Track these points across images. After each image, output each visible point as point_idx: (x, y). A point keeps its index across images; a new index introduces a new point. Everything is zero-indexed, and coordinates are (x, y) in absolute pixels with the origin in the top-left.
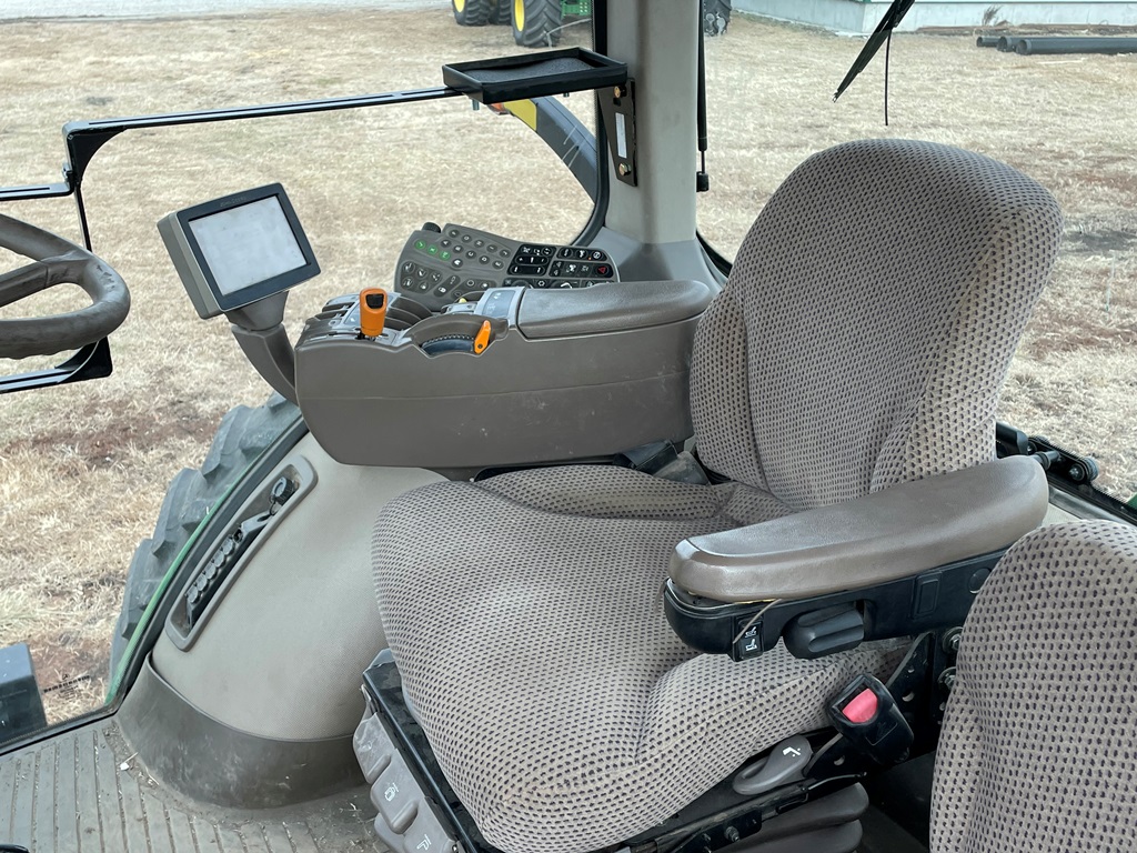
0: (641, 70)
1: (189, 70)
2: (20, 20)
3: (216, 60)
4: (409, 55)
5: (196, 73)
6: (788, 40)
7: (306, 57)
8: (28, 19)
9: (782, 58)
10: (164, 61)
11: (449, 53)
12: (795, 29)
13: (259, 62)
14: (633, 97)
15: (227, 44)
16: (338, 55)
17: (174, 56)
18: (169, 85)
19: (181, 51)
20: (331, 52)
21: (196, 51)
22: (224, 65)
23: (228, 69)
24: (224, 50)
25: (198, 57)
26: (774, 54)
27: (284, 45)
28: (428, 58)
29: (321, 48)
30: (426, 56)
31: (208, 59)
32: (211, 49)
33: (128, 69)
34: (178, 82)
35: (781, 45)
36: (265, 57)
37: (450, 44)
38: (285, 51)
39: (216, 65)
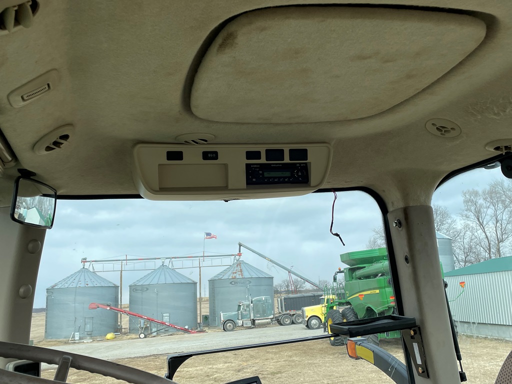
0: (422, 321)
1: (216, 372)
2: (150, 356)
3: (228, 367)
4: (311, 360)
5: (219, 373)
6: (489, 345)
7: (266, 363)
8: (154, 355)
9: (488, 353)
10: (206, 369)
11: (329, 358)
12: (491, 340)
13: (246, 367)
14: (420, 334)
15: (232, 360)
16: (280, 361)
17: (210, 367)
18: (208, 379)
19: (213, 364)
20: (276, 361)
21: (220, 364)
22: (231, 369)
23: (233, 370)
24: (232, 363)
25: (220, 366)
26: (483, 352)
27: (256, 359)
28: (319, 361)
29: (272, 359)
30: (318, 360)
31: (224, 367)
32: (226, 363)
33: (191, 373)
34: (211, 377)
35: (487, 347)
36: (249, 364)
37: (329, 354)
38: (257, 361)
39: (228, 369)
